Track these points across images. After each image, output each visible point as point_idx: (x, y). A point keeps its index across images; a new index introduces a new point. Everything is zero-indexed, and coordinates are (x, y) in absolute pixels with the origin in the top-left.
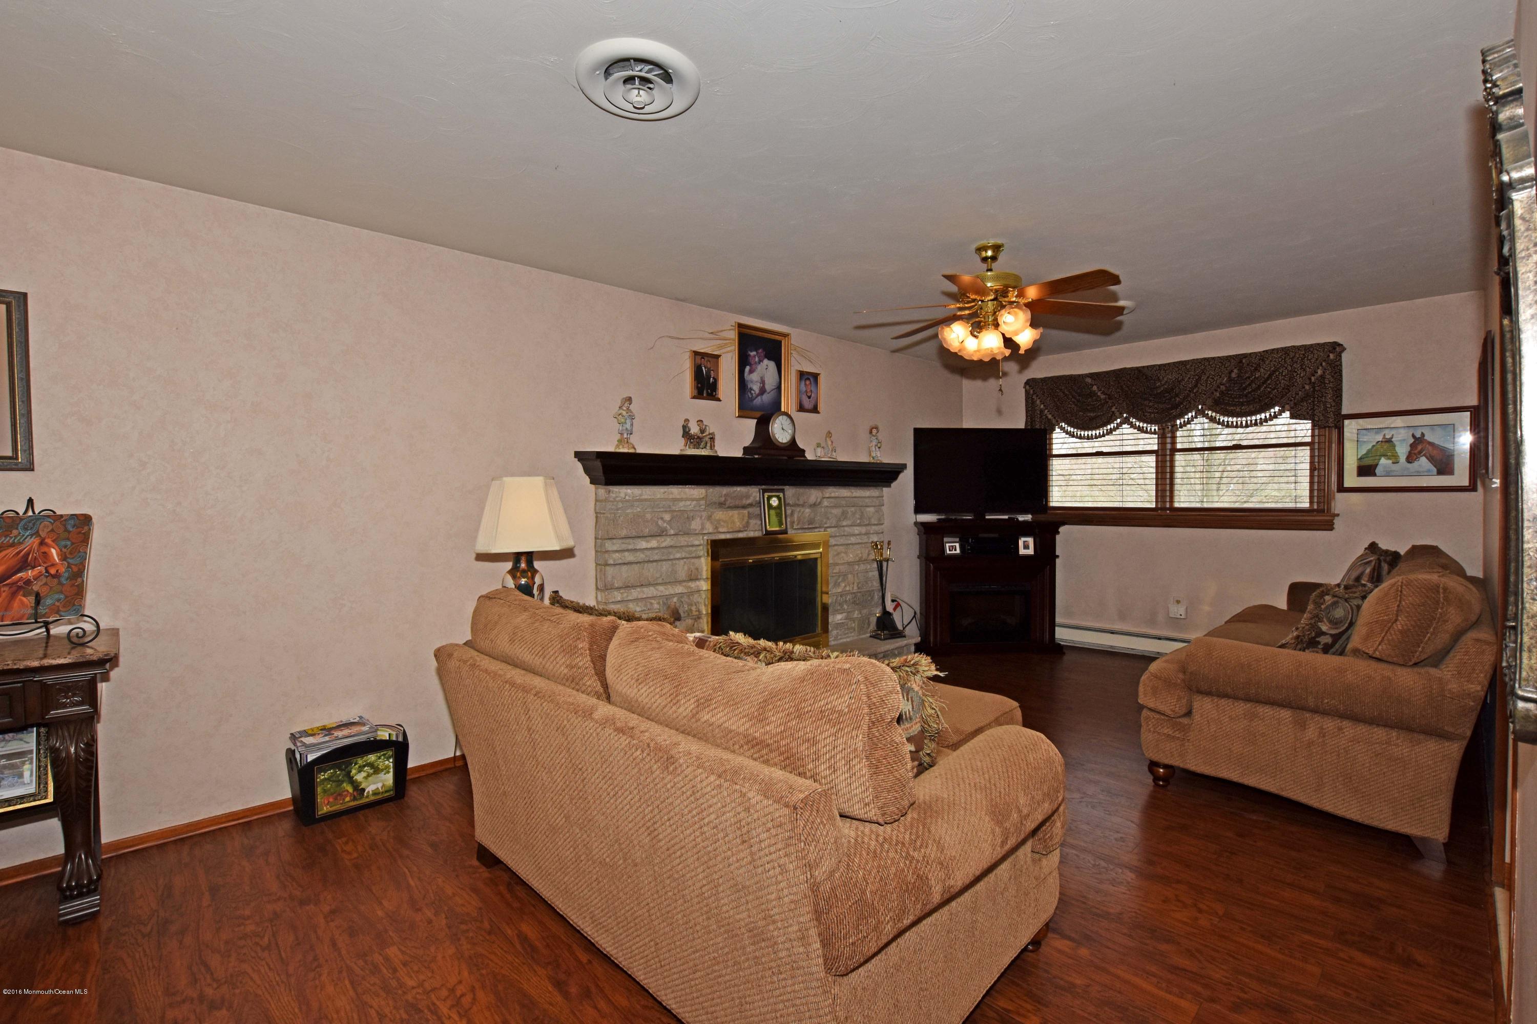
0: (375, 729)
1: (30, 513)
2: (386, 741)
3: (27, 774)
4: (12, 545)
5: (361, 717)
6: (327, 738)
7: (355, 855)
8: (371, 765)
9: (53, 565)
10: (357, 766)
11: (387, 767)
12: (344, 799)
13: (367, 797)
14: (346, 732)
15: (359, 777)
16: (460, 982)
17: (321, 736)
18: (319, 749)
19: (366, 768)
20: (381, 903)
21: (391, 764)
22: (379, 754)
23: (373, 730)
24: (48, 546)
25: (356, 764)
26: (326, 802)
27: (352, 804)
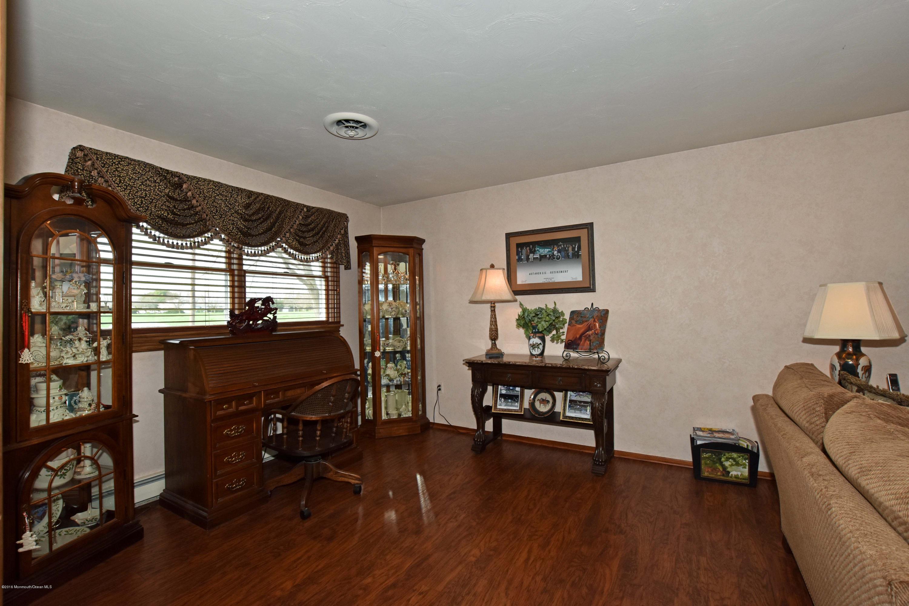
0: (739, 439)
1: (592, 309)
2: (744, 448)
3: (588, 411)
4: (586, 321)
5: (733, 430)
6: (709, 435)
7: (712, 504)
8: (734, 459)
9: (597, 330)
10: (725, 457)
11: (745, 464)
12: (717, 473)
13: (731, 477)
14: (721, 435)
15: (727, 464)
16: (729, 598)
17: (707, 433)
18: (705, 440)
19: (731, 460)
20: (711, 534)
21: (747, 464)
22: (739, 455)
23: (737, 439)
24: (596, 322)
25: (724, 455)
26: (707, 470)
27: (722, 477)
